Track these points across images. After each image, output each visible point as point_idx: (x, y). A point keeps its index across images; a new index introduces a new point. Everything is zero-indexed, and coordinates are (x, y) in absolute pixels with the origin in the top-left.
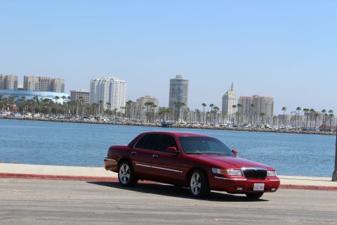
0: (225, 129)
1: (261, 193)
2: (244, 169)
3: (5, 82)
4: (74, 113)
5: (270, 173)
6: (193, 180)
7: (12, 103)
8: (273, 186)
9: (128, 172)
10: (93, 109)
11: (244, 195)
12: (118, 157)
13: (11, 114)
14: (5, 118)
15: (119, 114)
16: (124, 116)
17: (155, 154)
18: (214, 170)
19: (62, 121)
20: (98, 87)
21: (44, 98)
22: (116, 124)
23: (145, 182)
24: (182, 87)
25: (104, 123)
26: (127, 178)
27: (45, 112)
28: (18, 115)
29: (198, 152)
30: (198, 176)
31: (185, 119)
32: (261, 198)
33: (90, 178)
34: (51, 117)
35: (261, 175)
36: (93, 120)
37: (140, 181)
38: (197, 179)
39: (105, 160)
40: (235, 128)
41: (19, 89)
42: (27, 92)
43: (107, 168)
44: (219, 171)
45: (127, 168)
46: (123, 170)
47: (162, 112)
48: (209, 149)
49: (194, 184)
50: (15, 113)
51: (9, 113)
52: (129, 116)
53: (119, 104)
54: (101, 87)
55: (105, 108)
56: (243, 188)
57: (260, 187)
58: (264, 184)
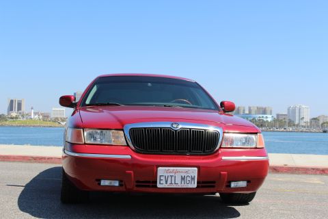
2: (128, 127)
5: (230, 139)
20: (292, 111)
21: (259, 119)
41: (246, 114)
42: (250, 116)
56: (121, 181)
57: (183, 178)
58: (196, 169)
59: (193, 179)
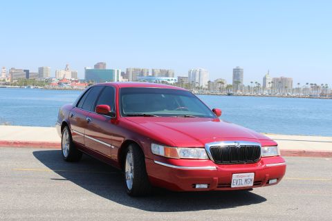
0: (264, 96)
2: (209, 145)
3: (142, 73)
10: (189, 86)
15: (204, 88)
20: (193, 73)
21: (163, 81)
24: (240, 73)
26: (67, 150)
41: (150, 76)
42: (154, 78)
55: (196, 85)
56: (209, 184)
57: (246, 181)
58: (253, 174)
59: (251, 180)
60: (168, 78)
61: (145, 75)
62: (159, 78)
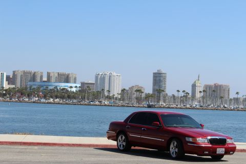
0: (194, 108)
1: (222, 156)
2: (209, 138)
3: (34, 77)
4: (83, 98)
5: (229, 141)
6: (172, 146)
7: (39, 92)
8: (231, 150)
9: (124, 141)
10: (98, 95)
11: (210, 157)
12: (117, 130)
13: (38, 100)
14: (34, 102)
15: (116, 98)
16: (120, 100)
17: (144, 127)
18: (187, 139)
19: (75, 104)
20: (101, 79)
21: (62, 88)
22: (114, 106)
23: (137, 148)
24: (162, 79)
25: (105, 105)
26: (123, 145)
27: (62, 97)
28: (43, 100)
29: (175, 125)
30: (176, 143)
31: (164, 102)
32: (222, 159)
33: (97, 145)
34: (67, 102)
35: (222, 142)
36: (97, 103)
37: (133, 148)
38: (175, 145)
39: (107, 132)
40: (202, 108)
41: (44, 81)
42: (50, 84)
43: (109, 138)
44: (191, 140)
45: (124, 138)
46: (121, 140)
47: (148, 97)
48: (183, 123)
49: (173, 149)
50: (41, 98)
51: (37, 99)
52: (123, 100)
53: (116, 91)
54: (103, 79)
55: (106, 94)
56: (209, 152)
59: (224, 151)
60: (69, 85)
61: (38, 80)
62: (57, 84)
